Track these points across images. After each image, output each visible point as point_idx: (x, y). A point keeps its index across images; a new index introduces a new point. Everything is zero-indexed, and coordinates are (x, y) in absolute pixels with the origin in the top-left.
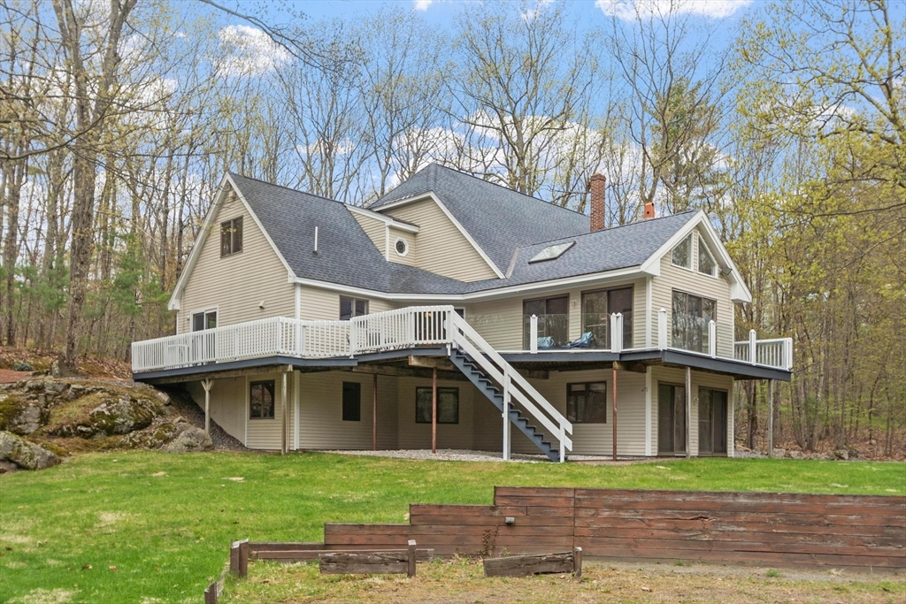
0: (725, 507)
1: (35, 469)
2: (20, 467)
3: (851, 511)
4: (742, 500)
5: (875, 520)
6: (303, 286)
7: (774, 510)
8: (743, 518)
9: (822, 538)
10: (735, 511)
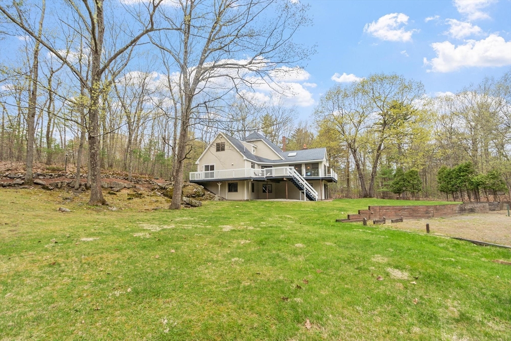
0: (403, 208)
1: (198, 206)
2: (192, 206)
3: (421, 208)
4: (406, 207)
5: (425, 210)
6: (247, 160)
7: (411, 209)
8: (406, 210)
9: (418, 213)
10: (405, 209)
